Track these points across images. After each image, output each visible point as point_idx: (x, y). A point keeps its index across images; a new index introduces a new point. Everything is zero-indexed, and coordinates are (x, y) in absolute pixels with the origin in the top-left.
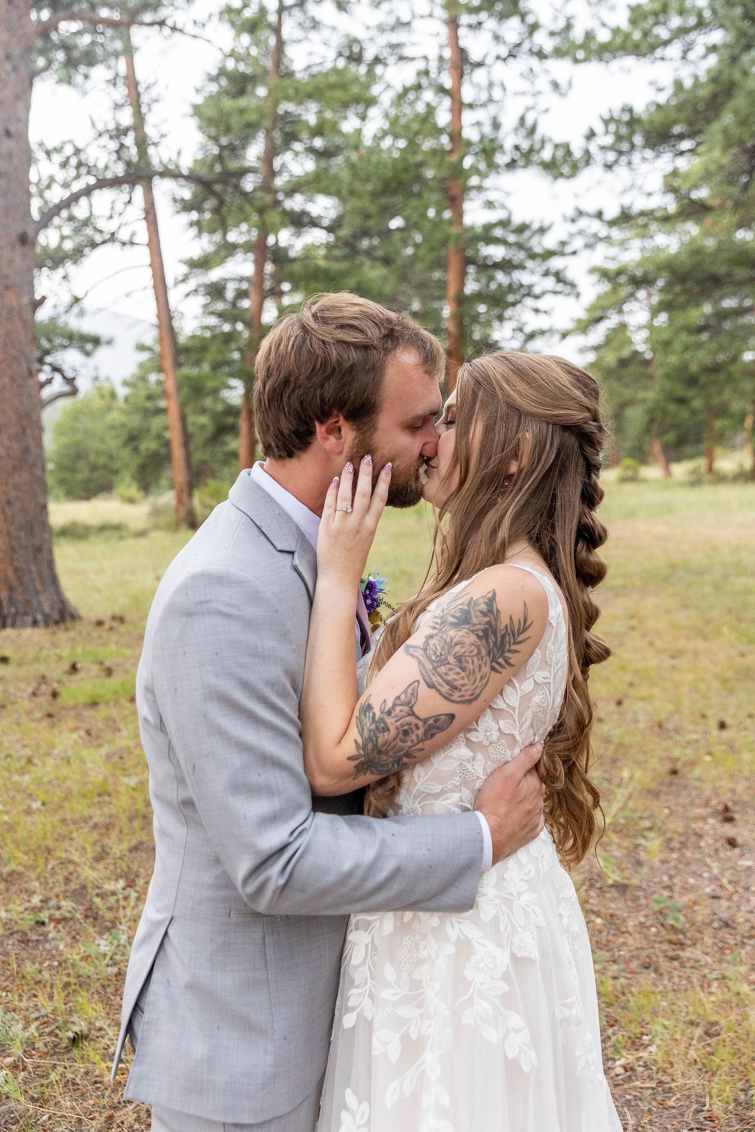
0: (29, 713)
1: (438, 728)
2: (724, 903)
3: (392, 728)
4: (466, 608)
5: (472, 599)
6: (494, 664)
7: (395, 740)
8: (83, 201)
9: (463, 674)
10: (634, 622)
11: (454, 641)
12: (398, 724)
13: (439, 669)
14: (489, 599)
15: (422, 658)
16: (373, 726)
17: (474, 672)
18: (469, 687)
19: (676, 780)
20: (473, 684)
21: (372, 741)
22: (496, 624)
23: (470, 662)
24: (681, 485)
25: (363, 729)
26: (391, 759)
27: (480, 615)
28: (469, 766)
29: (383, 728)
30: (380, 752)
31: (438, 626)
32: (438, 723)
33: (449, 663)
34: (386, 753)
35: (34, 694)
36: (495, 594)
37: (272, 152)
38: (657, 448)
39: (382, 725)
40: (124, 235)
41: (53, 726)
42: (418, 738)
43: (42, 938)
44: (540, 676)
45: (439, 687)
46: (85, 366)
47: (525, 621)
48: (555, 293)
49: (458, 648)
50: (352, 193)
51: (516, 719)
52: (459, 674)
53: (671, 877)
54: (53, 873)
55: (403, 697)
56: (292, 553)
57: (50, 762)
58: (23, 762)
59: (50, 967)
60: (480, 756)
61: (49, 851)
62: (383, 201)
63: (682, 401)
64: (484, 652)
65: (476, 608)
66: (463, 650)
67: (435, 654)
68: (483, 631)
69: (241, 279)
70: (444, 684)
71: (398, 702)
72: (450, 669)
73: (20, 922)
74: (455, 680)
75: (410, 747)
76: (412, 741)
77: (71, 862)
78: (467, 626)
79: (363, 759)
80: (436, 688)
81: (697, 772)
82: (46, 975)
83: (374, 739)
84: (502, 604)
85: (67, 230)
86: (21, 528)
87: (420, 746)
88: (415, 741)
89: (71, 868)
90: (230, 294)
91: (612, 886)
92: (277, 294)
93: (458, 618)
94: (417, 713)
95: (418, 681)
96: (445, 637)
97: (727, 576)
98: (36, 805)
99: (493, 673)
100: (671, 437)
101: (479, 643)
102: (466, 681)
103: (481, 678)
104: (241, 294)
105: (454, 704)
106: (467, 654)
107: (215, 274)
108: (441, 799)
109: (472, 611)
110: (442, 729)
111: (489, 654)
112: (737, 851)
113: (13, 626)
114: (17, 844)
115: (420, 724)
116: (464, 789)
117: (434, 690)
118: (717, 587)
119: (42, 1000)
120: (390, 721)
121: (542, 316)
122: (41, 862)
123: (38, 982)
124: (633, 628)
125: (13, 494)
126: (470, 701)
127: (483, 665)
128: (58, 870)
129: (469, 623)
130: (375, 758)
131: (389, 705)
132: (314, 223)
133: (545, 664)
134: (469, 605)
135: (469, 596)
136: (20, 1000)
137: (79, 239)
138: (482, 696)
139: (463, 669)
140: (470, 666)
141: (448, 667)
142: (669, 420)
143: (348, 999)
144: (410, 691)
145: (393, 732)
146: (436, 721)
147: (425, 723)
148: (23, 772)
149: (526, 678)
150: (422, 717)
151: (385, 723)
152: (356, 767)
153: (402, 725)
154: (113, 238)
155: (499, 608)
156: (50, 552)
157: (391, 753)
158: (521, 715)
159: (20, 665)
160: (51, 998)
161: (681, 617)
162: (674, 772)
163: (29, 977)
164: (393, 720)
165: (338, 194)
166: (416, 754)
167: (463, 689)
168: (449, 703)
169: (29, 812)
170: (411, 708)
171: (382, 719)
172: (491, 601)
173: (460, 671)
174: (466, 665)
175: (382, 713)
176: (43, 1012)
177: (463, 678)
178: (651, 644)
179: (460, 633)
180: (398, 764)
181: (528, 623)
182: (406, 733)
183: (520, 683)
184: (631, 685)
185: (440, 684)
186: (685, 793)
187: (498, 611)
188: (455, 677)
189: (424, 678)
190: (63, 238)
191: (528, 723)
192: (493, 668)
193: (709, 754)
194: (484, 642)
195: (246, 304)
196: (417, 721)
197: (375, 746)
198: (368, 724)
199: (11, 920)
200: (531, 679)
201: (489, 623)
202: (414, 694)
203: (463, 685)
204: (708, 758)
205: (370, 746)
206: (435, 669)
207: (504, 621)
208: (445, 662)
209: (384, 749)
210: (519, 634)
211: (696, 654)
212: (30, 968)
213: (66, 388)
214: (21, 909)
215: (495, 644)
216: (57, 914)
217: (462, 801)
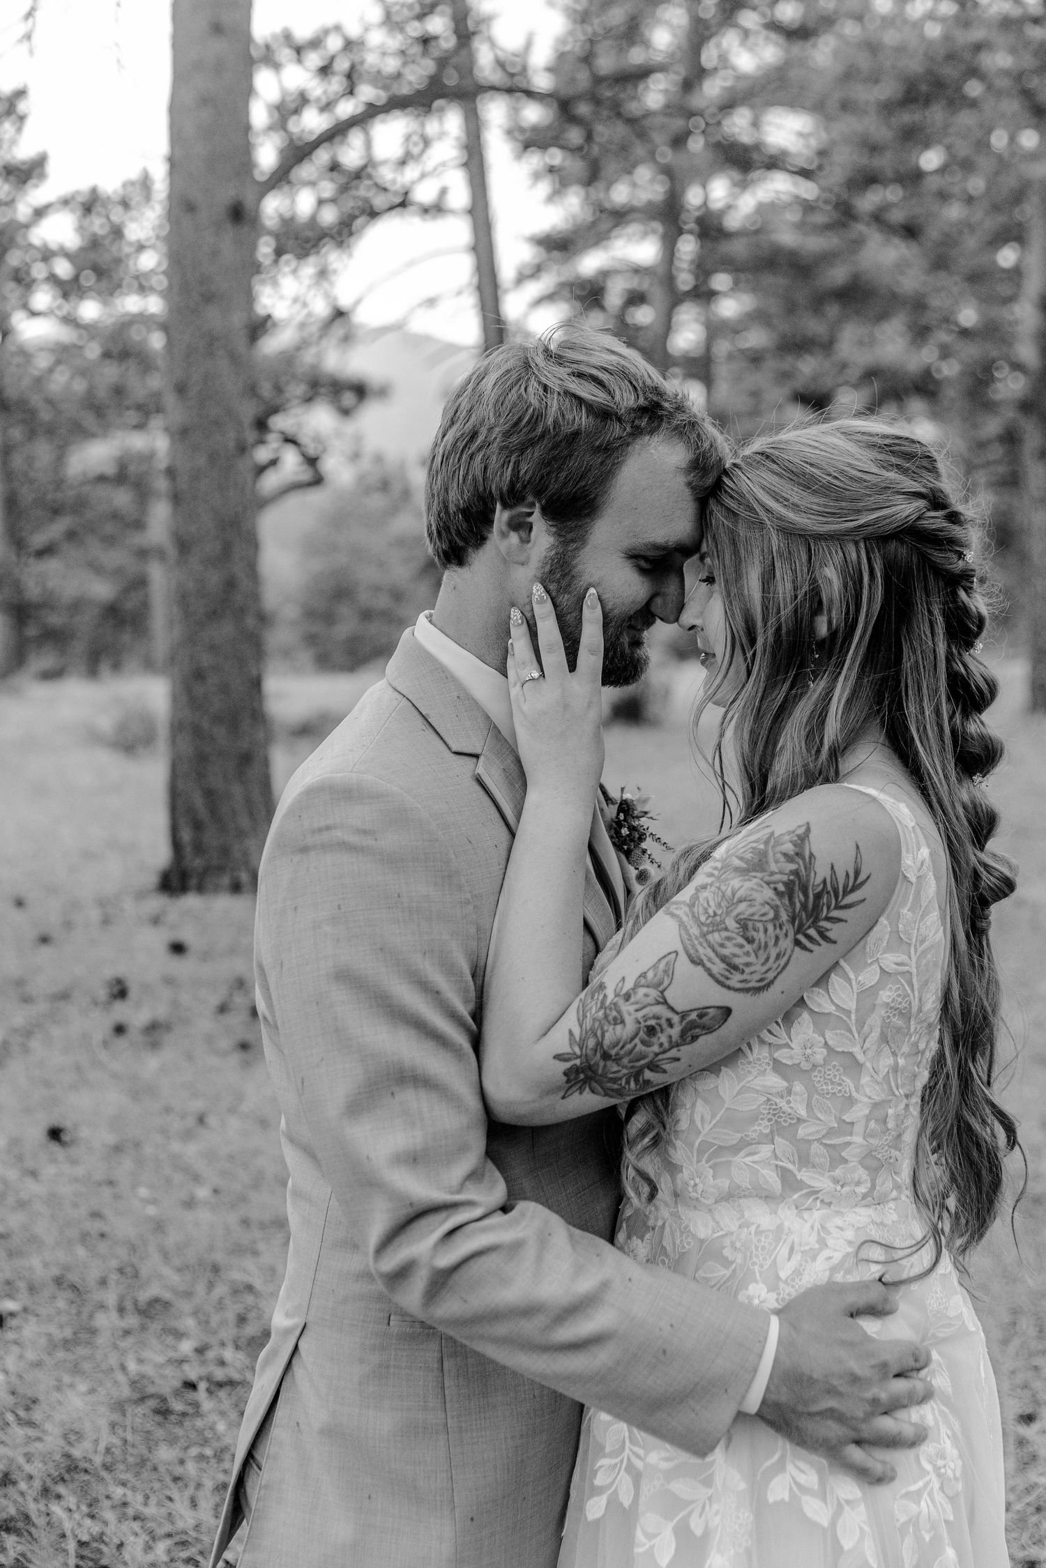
0: (209, 1040)
1: (703, 1027)
3: (629, 1021)
4: (762, 847)
5: (772, 833)
6: (801, 937)
7: (632, 1039)
8: (356, 138)
9: (748, 947)
11: (737, 896)
12: (640, 1014)
13: (710, 937)
14: (798, 836)
15: (685, 918)
16: (601, 1014)
17: (766, 946)
18: (758, 968)
20: (763, 964)
21: (595, 1035)
22: (808, 875)
23: (762, 929)
25: (585, 1016)
26: (625, 1071)
27: (782, 859)
28: (782, 1103)
29: (615, 1019)
30: (606, 1056)
31: (716, 873)
32: (705, 1019)
33: (726, 929)
34: (617, 1059)
35: (223, 1009)
36: (808, 830)
37: (700, 34)
39: (614, 1013)
40: (424, 194)
41: (246, 1064)
42: (670, 1042)
43: (190, 1410)
44: (890, 960)
45: (708, 965)
46: (338, 434)
47: (857, 873)
49: (742, 907)
50: (846, 106)
51: (854, 1029)
52: (741, 946)
54: (220, 1307)
55: (650, 975)
56: (477, 756)
57: (234, 1123)
58: (191, 1122)
59: (201, 1458)
60: (798, 1087)
61: (216, 1269)
62: (907, 117)
64: (784, 917)
65: (779, 849)
66: (751, 910)
67: (706, 912)
68: (785, 884)
69: (637, 270)
70: (717, 960)
71: (643, 981)
72: (728, 939)
73: (157, 1381)
74: (735, 955)
75: (657, 1055)
76: (661, 1045)
77: (250, 1288)
78: (759, 875)
79: (578, 1062)
80: (704, 966)
82: (191, 1468)
83: (599, 1033)
84: (818, 845)
85: (328, 188)
86: (217, 719)
87: (673, 1053)
88: (666, 1045)
89: (250, 1299)
90: (614, 296)
92: (703, 294)
93: (747, 862)
94: (670, 1001)
95: (676, 952)
96: (723, 888)
98: (203, 1193)
99: (797, 949)
101: (778, 903)
102: (752, 959)
103: (778, 957)
104: (636, 299)
105: (732, 993)
106: (756, 917)
107: (590, 263)
108: (742, 1154)
109: (770, 852)
110: (709, 1030)
111: (792, 920)
113: (200, 889)
114: (166, 1256)
115: (676, 1019)
116: (778, 1139)
117: (700, 968)
119: (181, 1507)
120: (627, 1008)
122: (200, 1288)
123: (176, 1479)
125: (206, 659)
126: (758, 990)
127: (781, 936)
128: (227, 1302)
129: (763, 870)
130: (597, 1064)
131: (629, 985)
132: (775, 162)
133: (898, 942)
134: (767, 843)
135: (768, 830)
136: (146, 1504)
137: (349, 204)
138: (777, 982)
139: (750, 941)
140: (760, 936)
141: (725, 934)
143: (595, 1473)
144: (662, 966)
145: (630, 1027)
146: (701, 1016)
147: (683, 1018)
148: (187, 1136)
149: (867, 965)
150: (679, 1008)
151: (619, 1012)
152: (565, 1074)
153: (646, 1018)
154: (404, 203)
155: (814, 851)
156: (266, 763)
157: (625, 1061)
158: (861, 1023)
159: (206, 956)
160: (194, 1504)
163: (162, 1469)
164: (632, 1008)
165: (818, 108)
166: (666, 1067)
167: (747, 970)
168: (724, 990)
169: (190, 1204)
170: (662, 992)
171: (615, 1004)
172: (803, 839)
173: (744, 942)
174: (755, 934)
175: (616, 996)
176: (180, 1525)
177: (748, 954)
179: (748, 884)
180: (637, 1081)
181: (862, 878)
182: (651, 1031)
183: (857, 971)
185: (710, 960)
187: (811, 855)
188: (737, 951)
189: (685, 948)
190: (321, 202)
191: (875, 1035)
192: (797, 943)
194: (787, 902)
195: (644, 316)
196: (670, 1015)
197: (599, 1044)
198: (594, 1011)
199: (143, 1377)
200: (875, 967)
201: (796, 873)
202: (669, 972)
203: (748, 965)
205: (591, 1043)
206: (704, 935)
207: (821, 872)
208: (719, 927)
209: (613, 1052)
210: (846, 893)
212: (165, 1454)
213: (306, 475)
214: (161, 1359)
215: (804, 906)
216: (220, 1374)
217: (776, 1157)
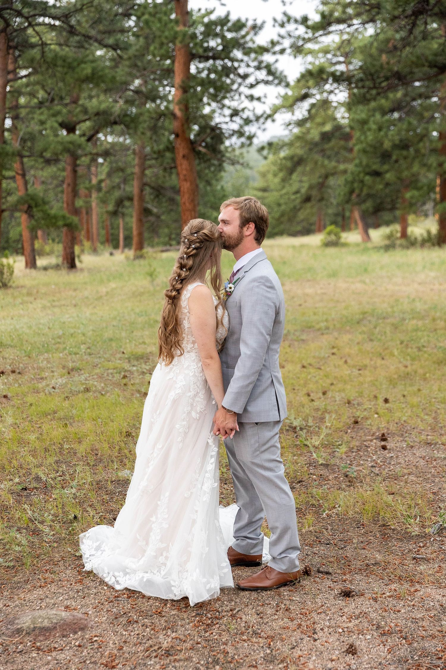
2: (377, 469)
10: (335, 350)
19: (357, 426)
24: (377, 248)
38: (357, 215)
48: (267, 83)
53: (351, 461)
63: (377, 174)
81: (369, 422)
91: (321, 465)
97: (404, 319)
100: (369, 205)
112: (387, 451)
118: (395, 327)
121: (255, 103)
124: (333, 354)
142: (365, 191)
161: (368, 346)
162: (356, 422)
178: (346, 362)
184: (332, 384)
186: (361, 431)
193: (377, 413)
204: (376, 416)
211: (375, 368)
